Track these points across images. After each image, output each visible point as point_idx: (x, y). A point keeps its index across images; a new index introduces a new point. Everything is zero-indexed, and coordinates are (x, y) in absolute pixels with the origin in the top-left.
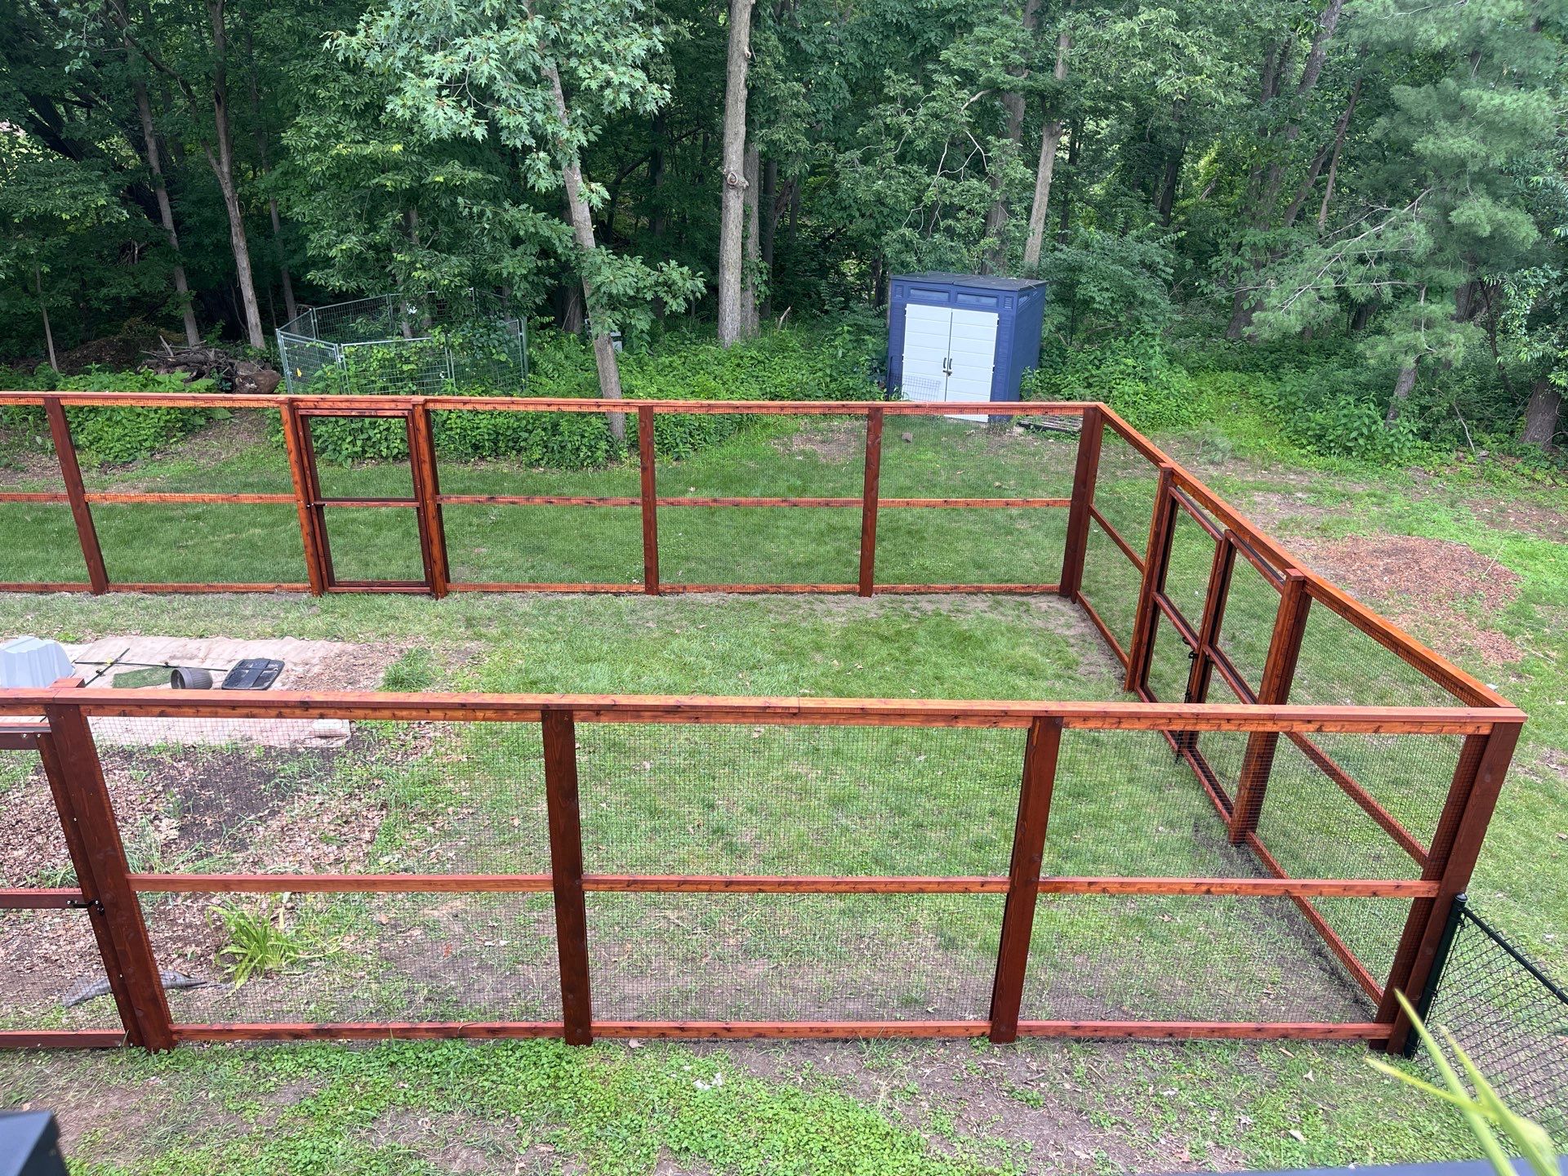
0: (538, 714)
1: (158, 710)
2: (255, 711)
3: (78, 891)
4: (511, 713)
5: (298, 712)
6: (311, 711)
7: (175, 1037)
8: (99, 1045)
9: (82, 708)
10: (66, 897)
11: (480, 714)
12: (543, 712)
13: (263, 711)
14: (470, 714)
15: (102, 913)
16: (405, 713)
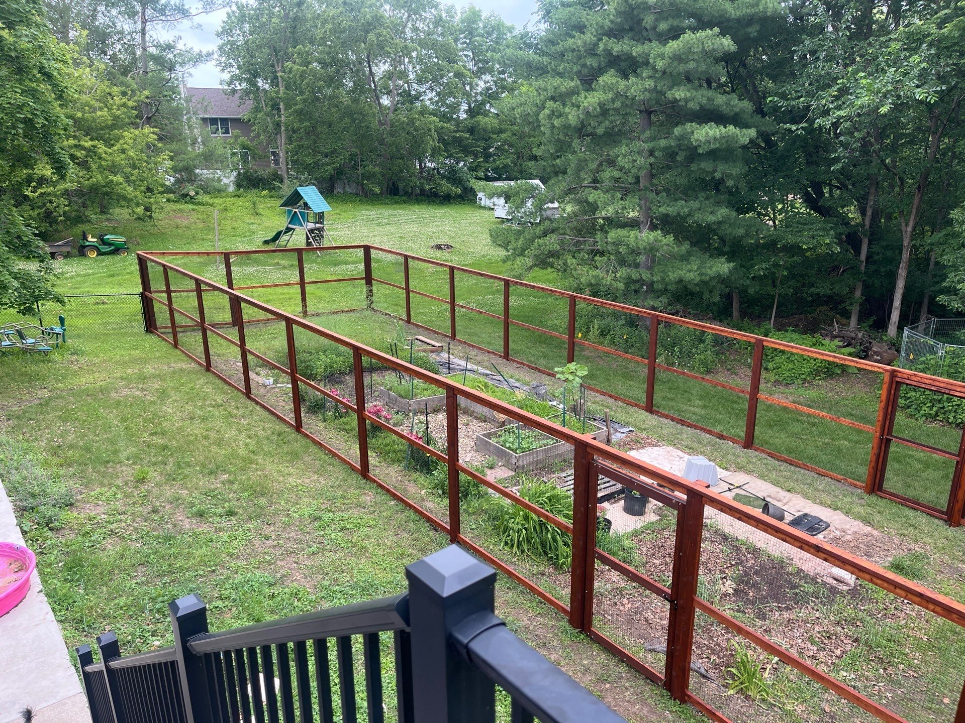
1: (738, 515)
2: (788, 539)
3: (669, 591)
4: (954, 616)
5: (812, 550)
6: (820, 553)
7: (686, 698)
8: (651, 677)
9: (704, 499)
10: (663, 591)
11: (931, 606)
13: (792, 541)
14: (924, 603)
15: (676, 609)
16: (879, 582)
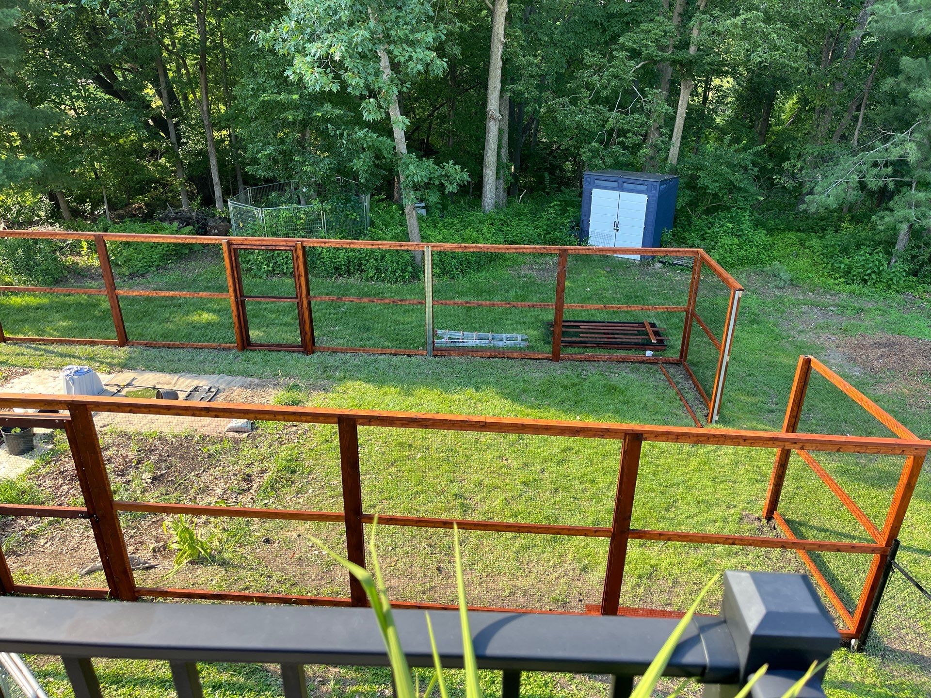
0: (336, 420)
1: (128, 409)
2: (180, 412)
3: (85, 509)
4: (321, 418)
5: (203, 413)
6: (211, 413)
7: (137, 594)
8: (96, 596)
9: (88, 406)
10: (82, 512)
11: (304, 418)
12: (339, 419)
13: (184, 412)
14: (298, 418)
15: (97, 522)
16: (262, 416)
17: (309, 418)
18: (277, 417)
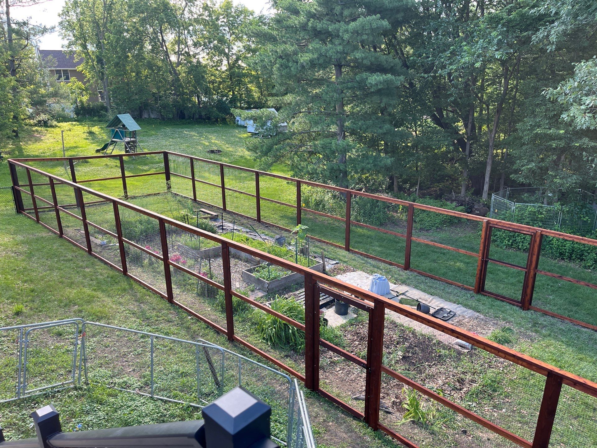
0: (546, 373)
2: (435, 326)
3: (366, 362)
4: (534, 367)
5: (449, 332)
6: (454, 334)
8: (356, 416)
9: (384, 304)
10: (362, 363)
11: (520, 362)
12: (549, 373)
13: (438, 327)
14: (516, 360)
15: (370, 373)
16: (489, 349)
17: (524, 363)
18: (500, 354)
